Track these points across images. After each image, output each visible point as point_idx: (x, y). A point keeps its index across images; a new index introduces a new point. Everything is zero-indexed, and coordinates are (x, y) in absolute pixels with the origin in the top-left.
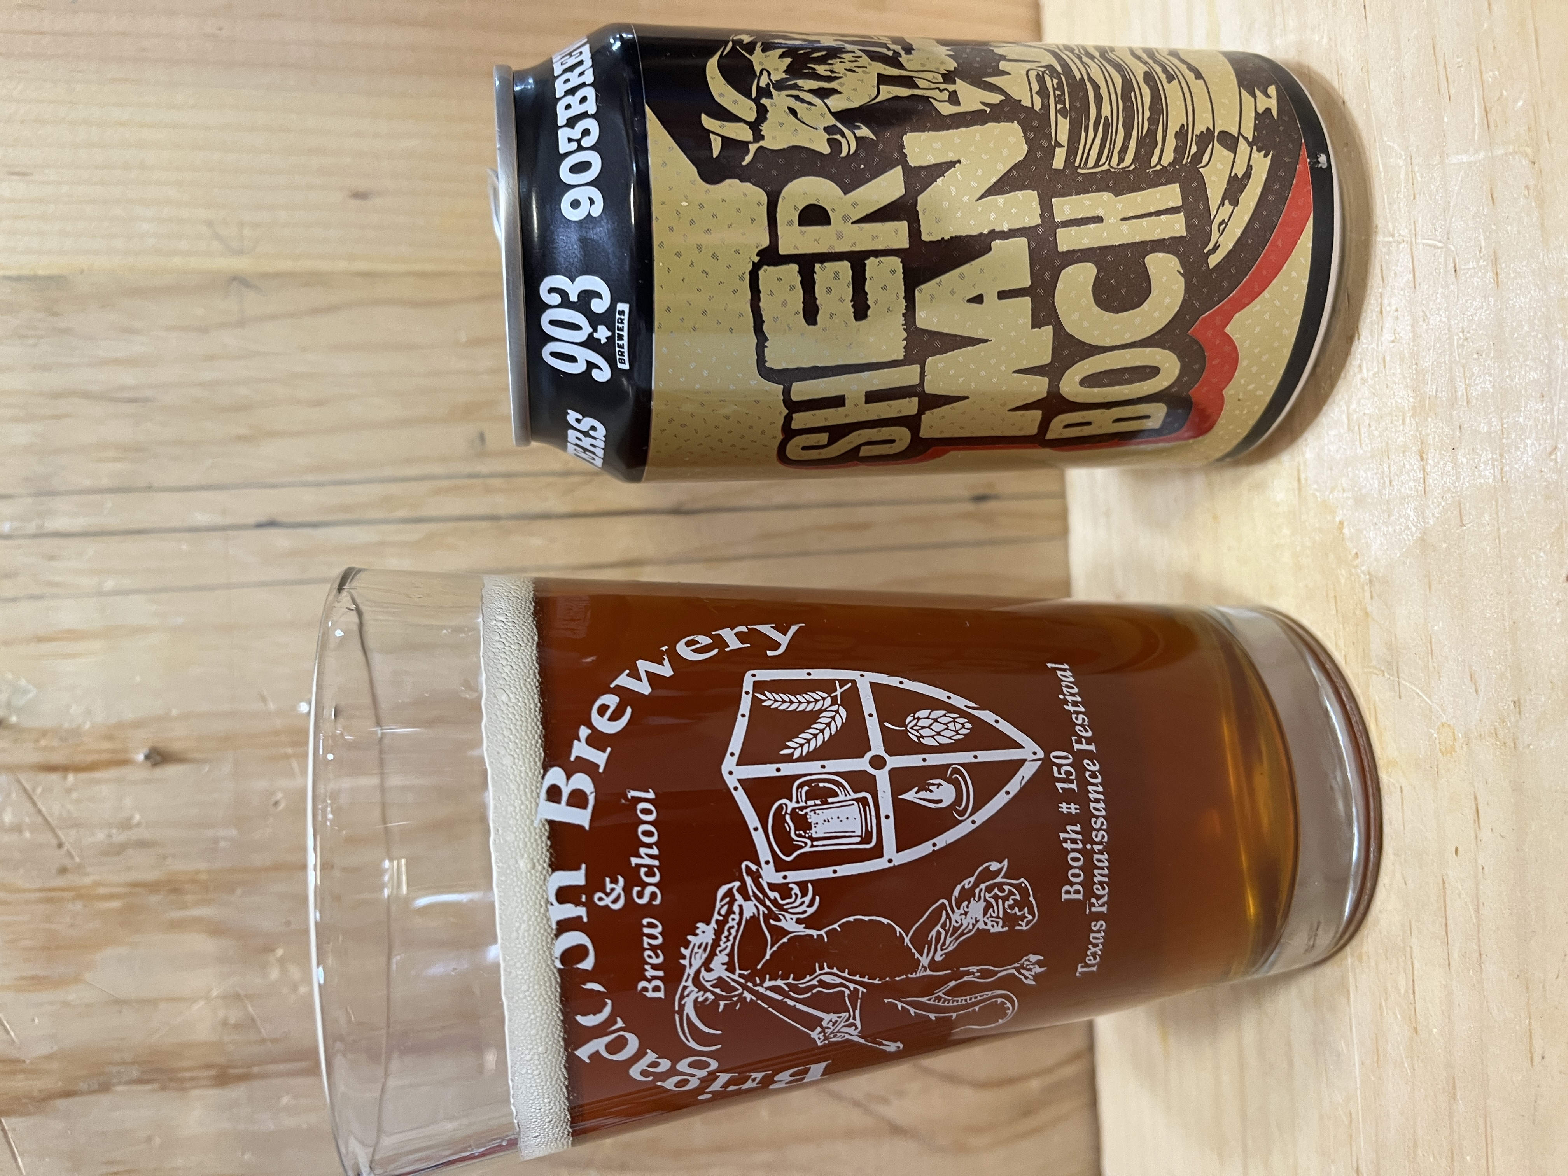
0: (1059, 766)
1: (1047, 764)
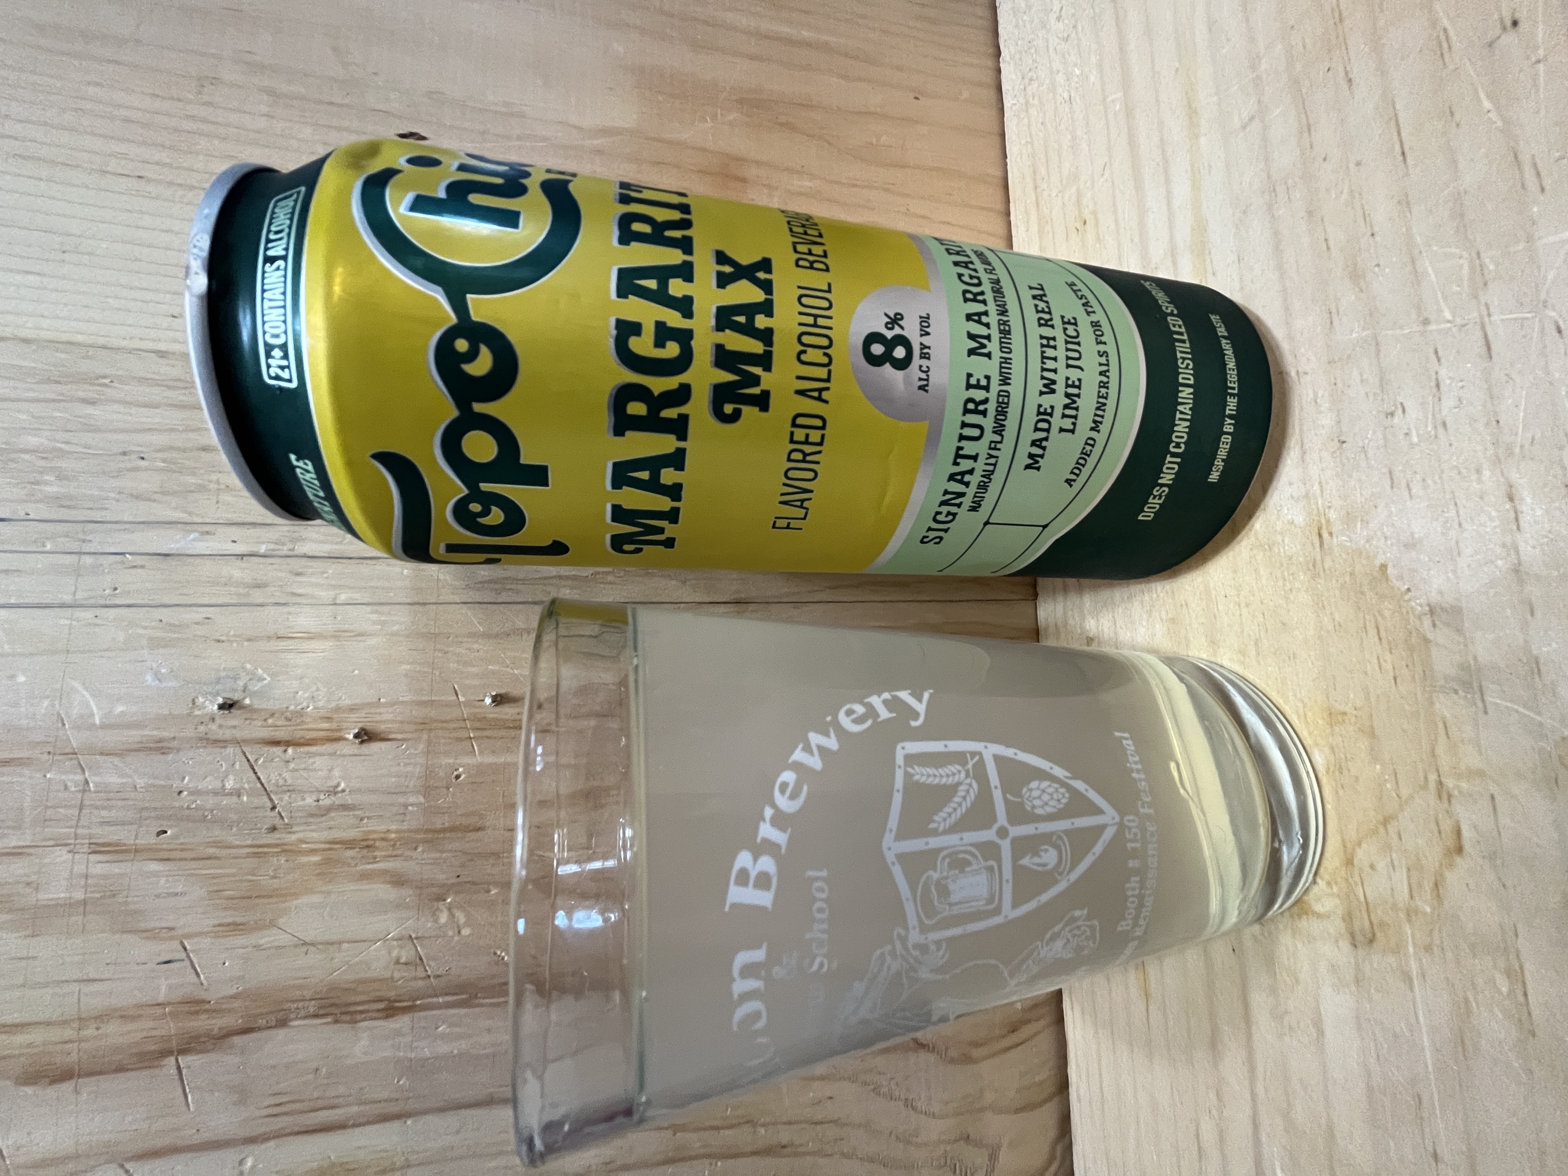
0: (1130, 828)
1: (1121, 826)
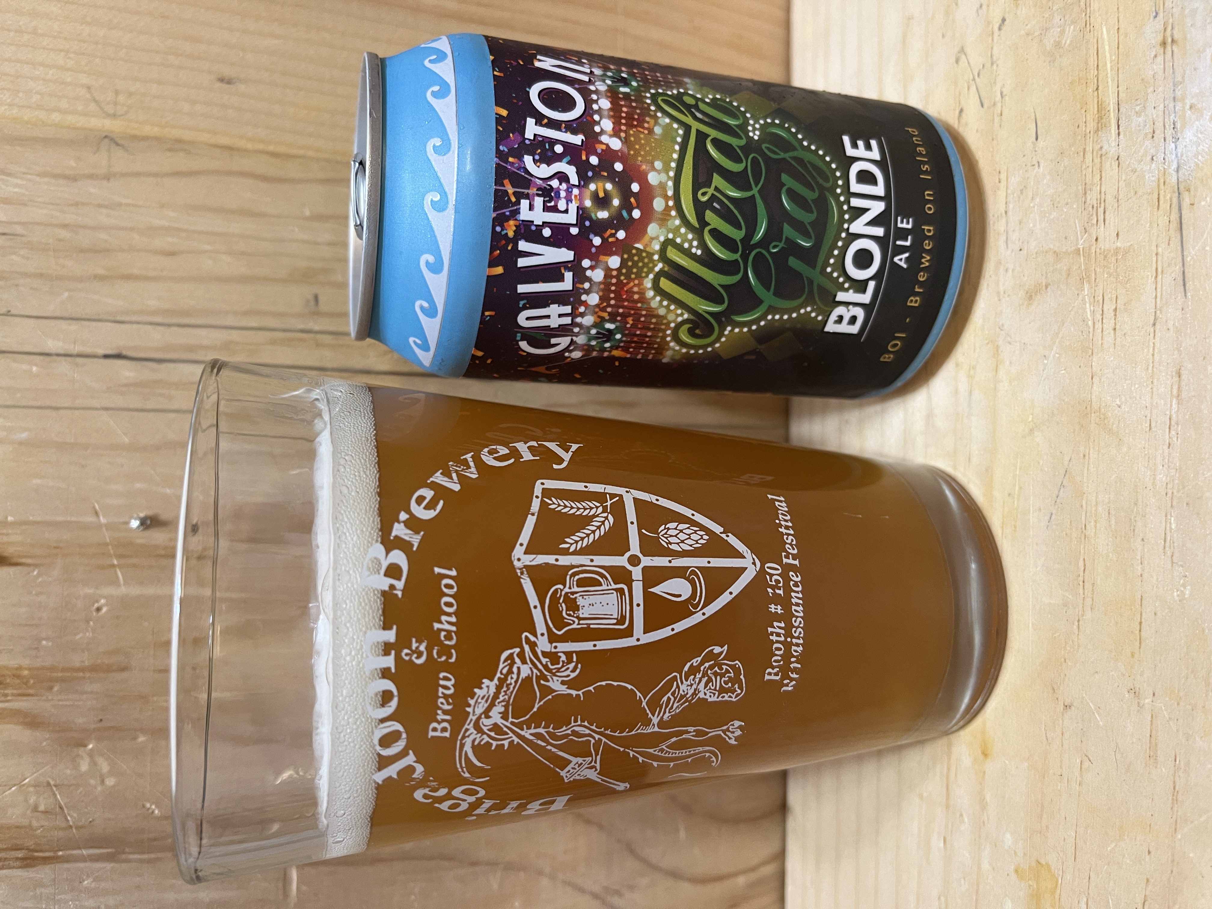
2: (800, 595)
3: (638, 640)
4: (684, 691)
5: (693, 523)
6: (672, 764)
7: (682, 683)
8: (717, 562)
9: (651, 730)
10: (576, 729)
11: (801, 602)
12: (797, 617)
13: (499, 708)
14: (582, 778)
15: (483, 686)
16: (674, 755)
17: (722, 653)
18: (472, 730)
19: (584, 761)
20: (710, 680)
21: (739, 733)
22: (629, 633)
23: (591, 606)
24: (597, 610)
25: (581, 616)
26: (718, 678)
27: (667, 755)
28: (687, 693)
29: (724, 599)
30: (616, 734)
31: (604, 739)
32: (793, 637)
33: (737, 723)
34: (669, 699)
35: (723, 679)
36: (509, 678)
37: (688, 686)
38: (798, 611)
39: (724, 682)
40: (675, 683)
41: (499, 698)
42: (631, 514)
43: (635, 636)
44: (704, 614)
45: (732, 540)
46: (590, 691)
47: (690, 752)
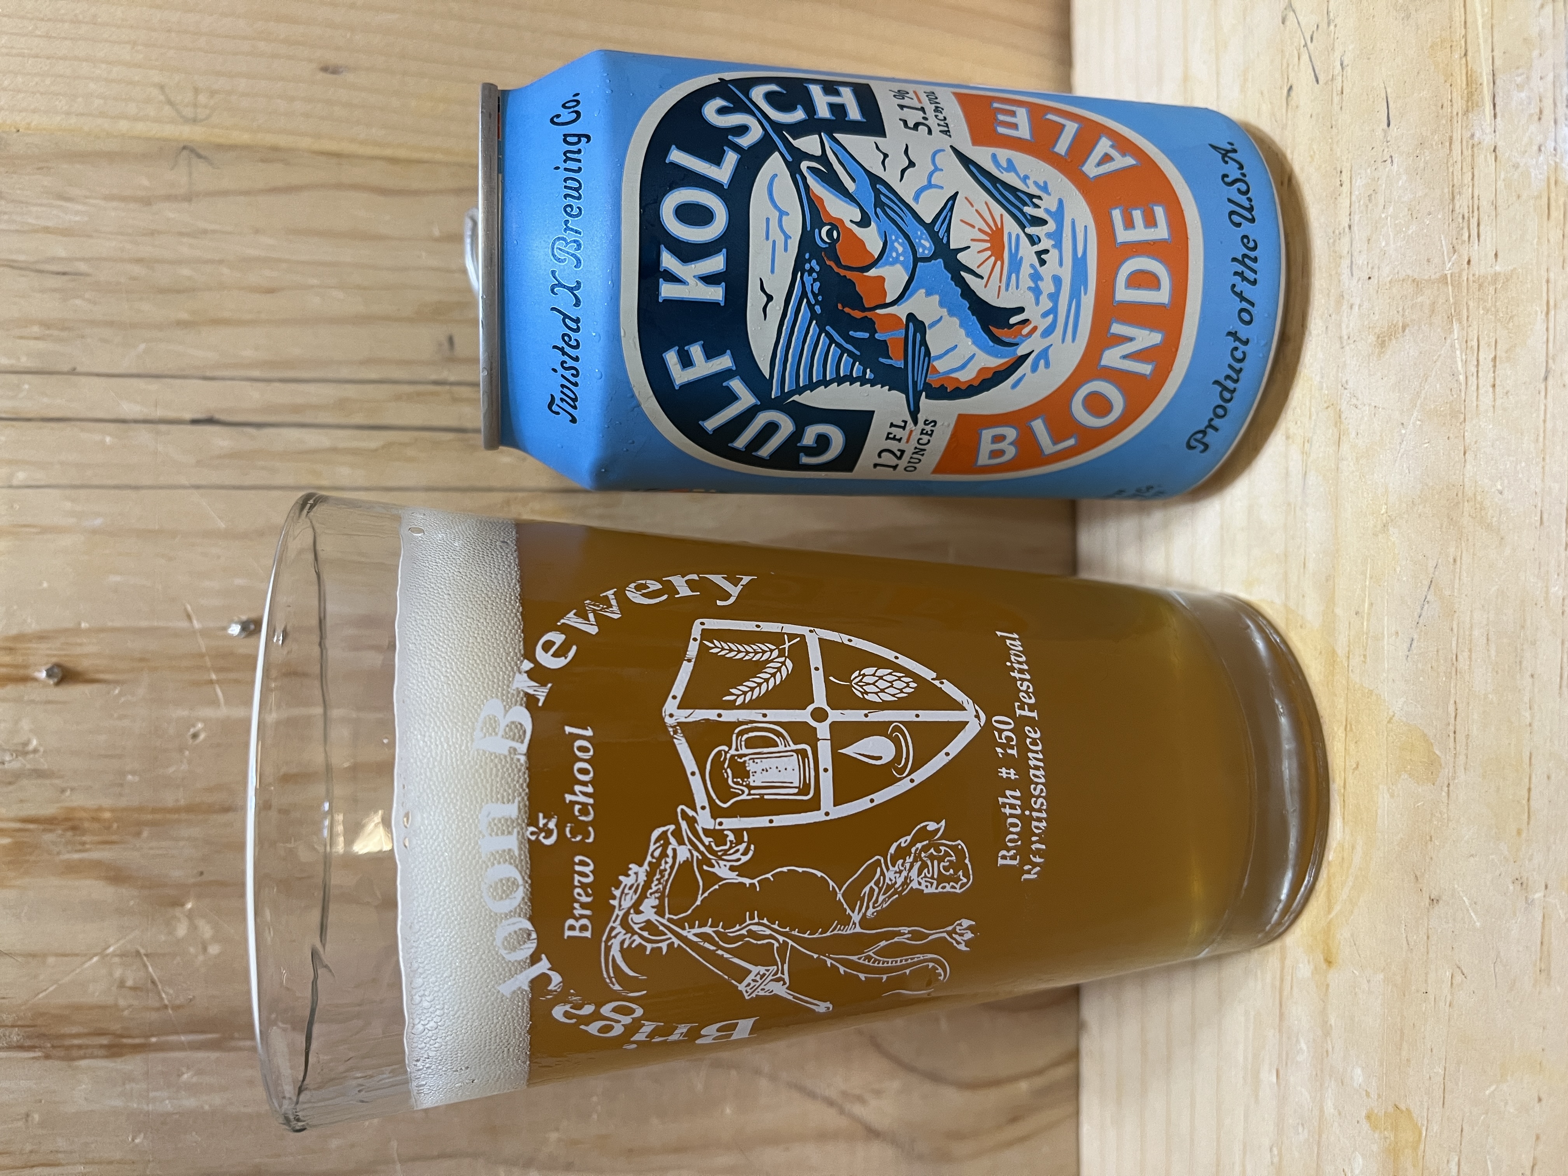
0: (1001, 731)
1: (988, 728)
2: (1040, 756)
3: (827, 814)
4: (891, 880)
5: (896, 667)
6: (885, 977)
7: (888, 869)
8: (928, 716)
9: (852, 932)
10: (754, 928)
11: (1041, 764)
12: (1037, 784)
13: (651, 902)
14: (767, 994)
15: (630, 872)
16: (885, 965)
17: (938, 830)
18: (619, 929)
19: (768, 970)
20: (924, 866)
21: (969, 935)
22: (814, 805)
23: (764, 772)
24: (773, 777)
25: (752, 784)
26: (936, 862)
27: (876, 965)
28: (896, 883)
29: (939, 762)
30: (806, 936)
31: (790, 943)
32: (1032, 810)
33: (966, 923)
34: (872, 890)
35: (942, 864)
36: (663, 862)
37: (896, 872)
38: (1039, 776)
39: (944, 867)
40: (879, 870)
41: (651, 888)
42: (815, 658)
43: (824, 809)
44: (912, 781)
45: (948, 688)
46: (768, 878)
47: (906, 960)
